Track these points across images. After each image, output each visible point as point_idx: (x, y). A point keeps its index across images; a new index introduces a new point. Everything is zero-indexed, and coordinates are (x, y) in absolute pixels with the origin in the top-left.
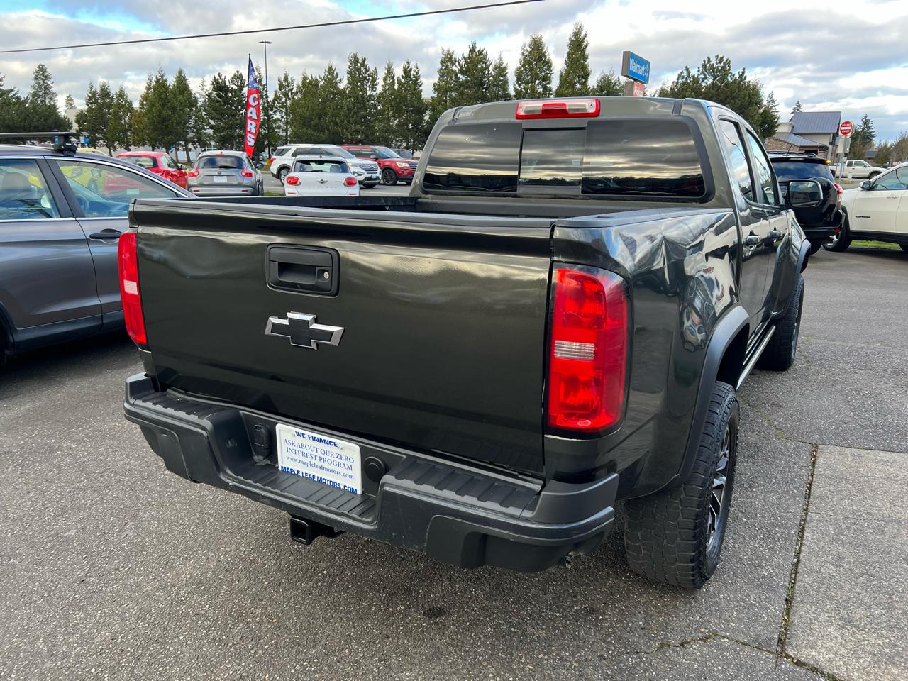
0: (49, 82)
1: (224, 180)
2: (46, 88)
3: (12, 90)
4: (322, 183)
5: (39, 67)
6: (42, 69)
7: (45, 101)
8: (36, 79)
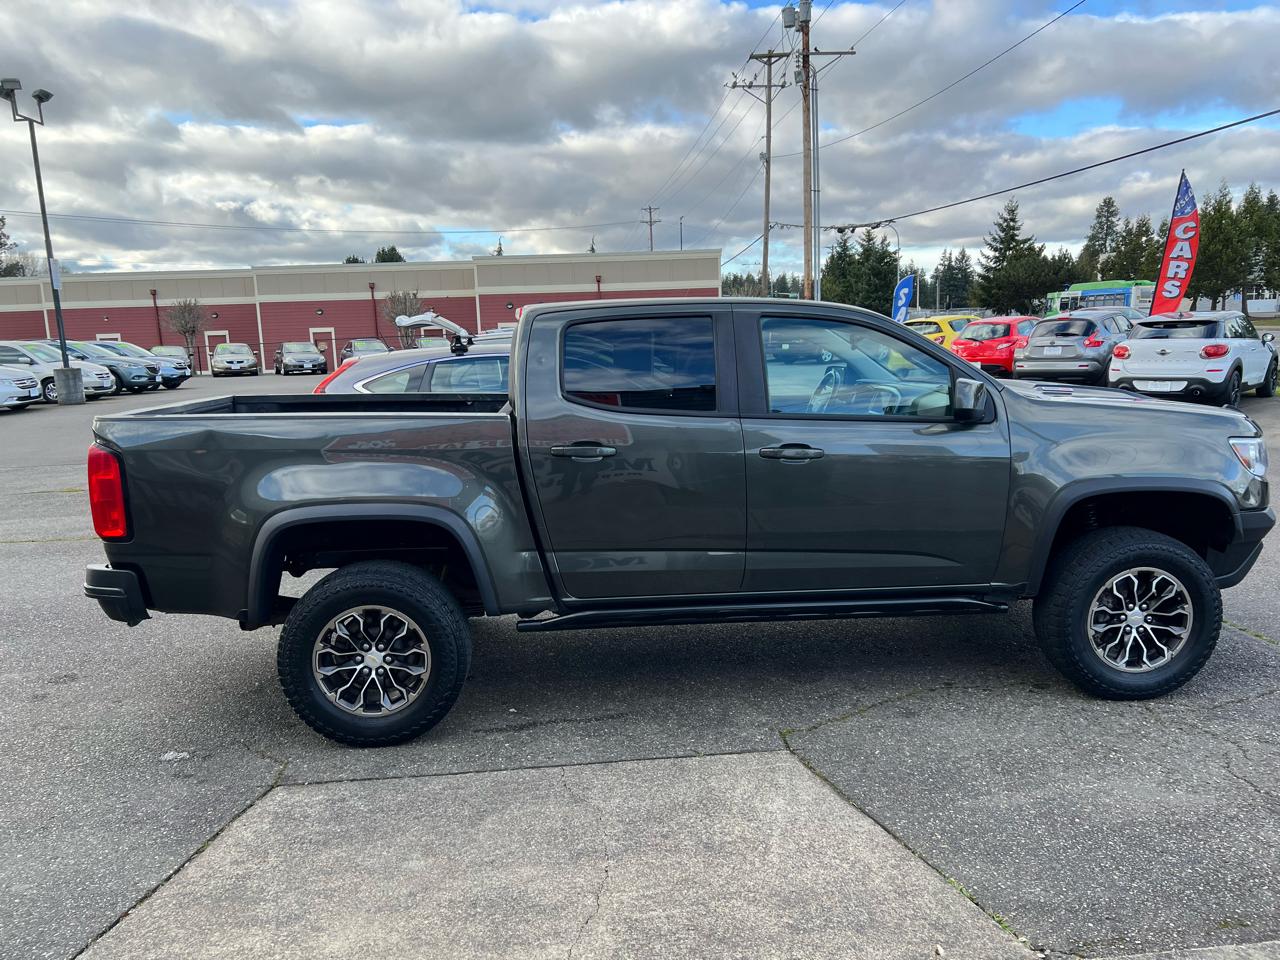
0: (1114, 219)
1: (1058, 352)
2: (1109, 227)
3: (1029, 240)
4: (1163, 354)
5: (1105, 202)
6: (1108, 203)
7: (1104, 244)
8: (1099, 217)
